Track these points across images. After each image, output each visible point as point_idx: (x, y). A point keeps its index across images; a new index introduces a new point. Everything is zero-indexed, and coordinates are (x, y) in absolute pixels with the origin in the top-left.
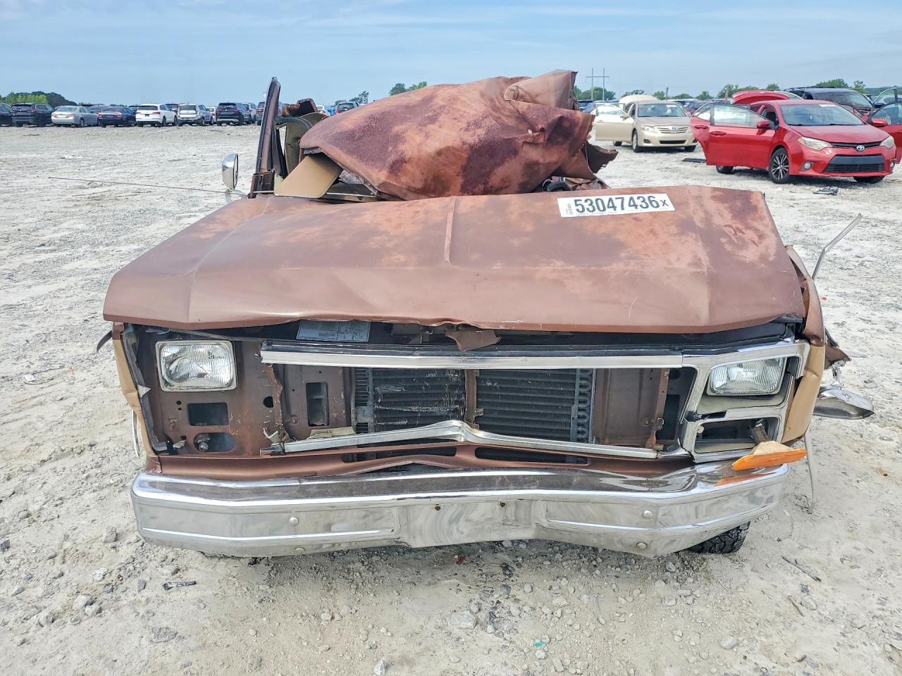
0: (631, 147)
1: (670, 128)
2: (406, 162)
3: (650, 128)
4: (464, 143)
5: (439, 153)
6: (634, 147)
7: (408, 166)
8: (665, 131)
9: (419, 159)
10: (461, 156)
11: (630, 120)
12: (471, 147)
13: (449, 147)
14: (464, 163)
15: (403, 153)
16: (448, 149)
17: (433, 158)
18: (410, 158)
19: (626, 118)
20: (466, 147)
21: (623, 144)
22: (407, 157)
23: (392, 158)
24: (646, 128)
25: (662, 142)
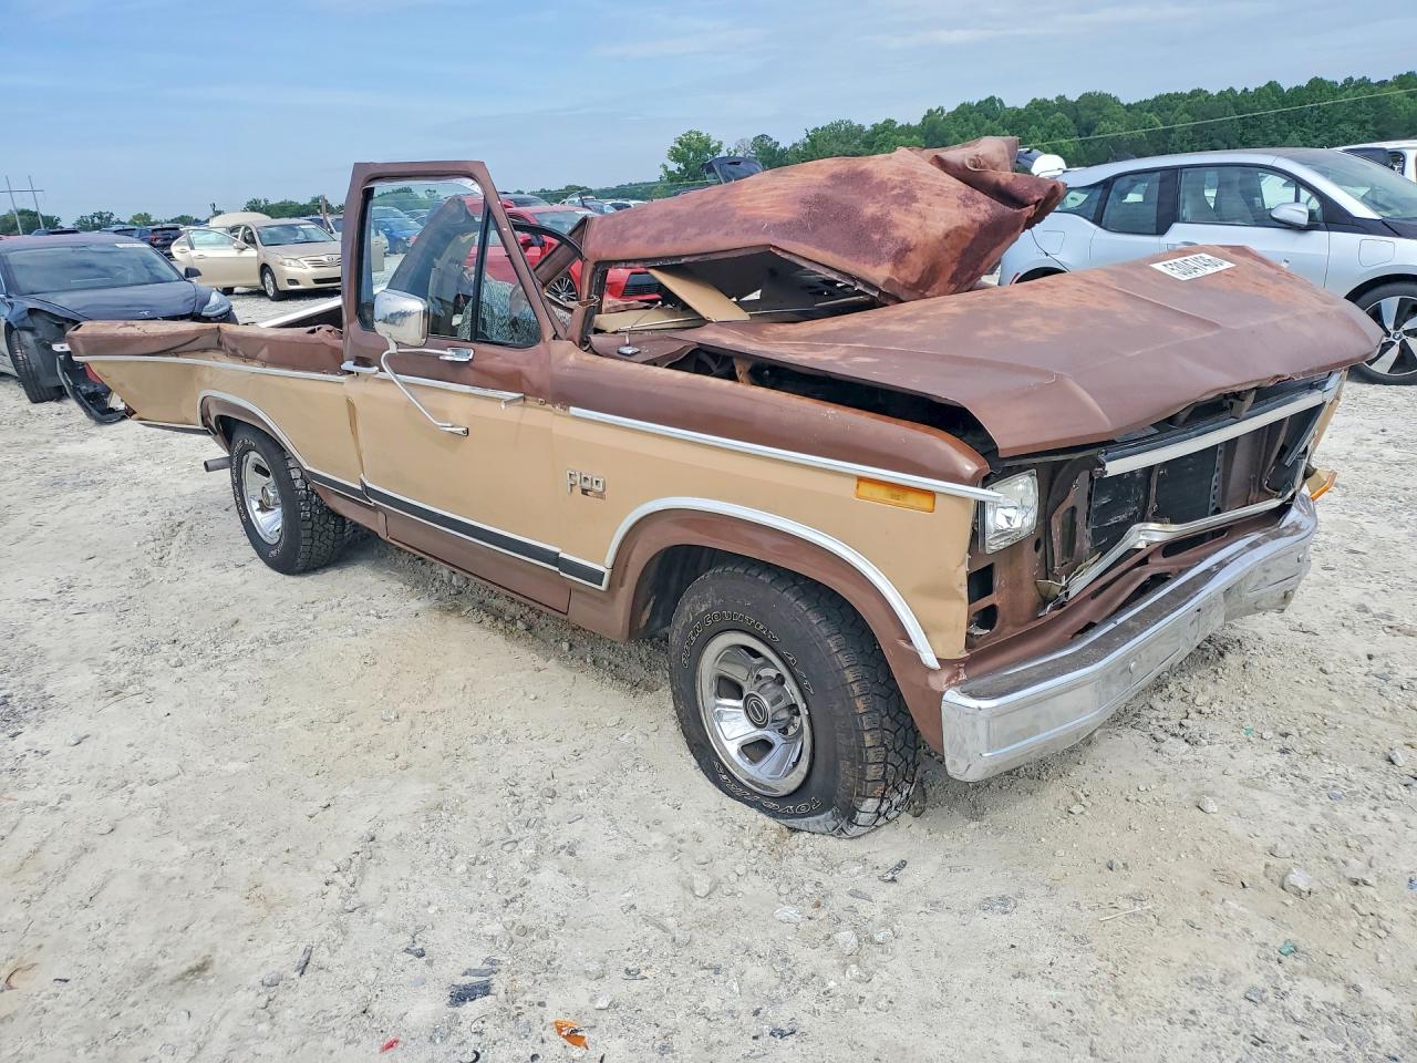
0: (262, 293)
1: (324, 259)
2: (910, 250)
3: (292, 262)
4: (974, 221)
5: (947, 236)
6: (271, 292)
7: (911, 256)
8: (318, 264)
9: (926, 245)
10: (966, 237)
11: (251, 253)
12: (981, 225)
13: (958, 227)
14: (967, 244)
15: (904, 240)
16: (957, 229)
17: (941, 242)
18: (915, 246)
19: (243, 250)
20: (977, 225)
21: (236, 290)
22: (913, 243)
23: (890, 247)
24: (287, 261)
25: (317, 281)
